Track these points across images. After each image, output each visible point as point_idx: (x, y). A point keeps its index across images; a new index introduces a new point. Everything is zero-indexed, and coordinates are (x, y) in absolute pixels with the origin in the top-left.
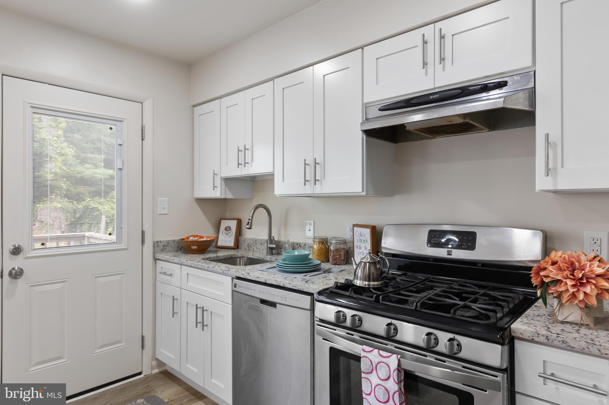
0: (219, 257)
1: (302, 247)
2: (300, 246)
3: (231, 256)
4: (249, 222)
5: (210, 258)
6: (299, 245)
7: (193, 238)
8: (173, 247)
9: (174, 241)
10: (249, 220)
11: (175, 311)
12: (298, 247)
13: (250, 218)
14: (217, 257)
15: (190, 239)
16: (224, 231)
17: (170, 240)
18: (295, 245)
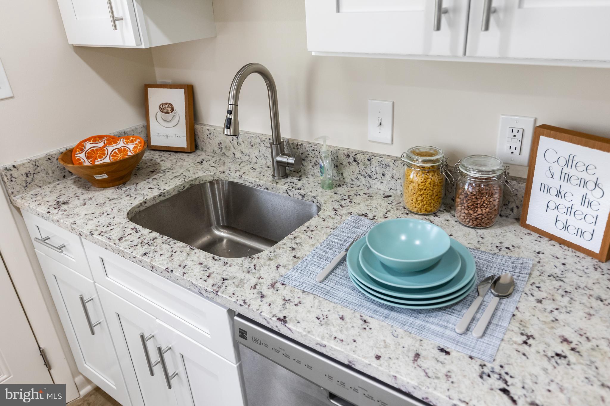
0: (166, 194)
1: (361, 163)
2: (355, 160)
3: (192, 182)
4: (231, 119)
5: (145, 202)
6: (353, 159)
7: (94, 145)
8: (50, 172)
9: (49, 159)
10: (230, 112)
11: (93, 322)
12: (349, 163)
13: (231, 108)
14: (160, 195)
15: (87, 148)
16: (160, 114)
17: (40, 159)
18: (343, 158)
